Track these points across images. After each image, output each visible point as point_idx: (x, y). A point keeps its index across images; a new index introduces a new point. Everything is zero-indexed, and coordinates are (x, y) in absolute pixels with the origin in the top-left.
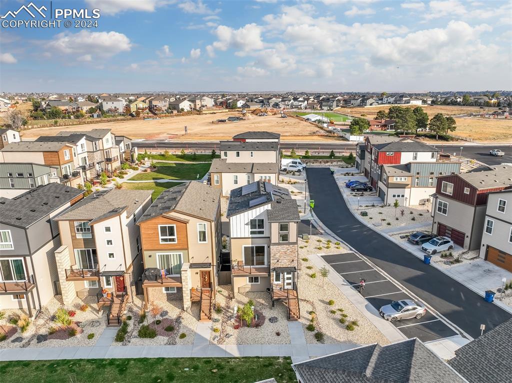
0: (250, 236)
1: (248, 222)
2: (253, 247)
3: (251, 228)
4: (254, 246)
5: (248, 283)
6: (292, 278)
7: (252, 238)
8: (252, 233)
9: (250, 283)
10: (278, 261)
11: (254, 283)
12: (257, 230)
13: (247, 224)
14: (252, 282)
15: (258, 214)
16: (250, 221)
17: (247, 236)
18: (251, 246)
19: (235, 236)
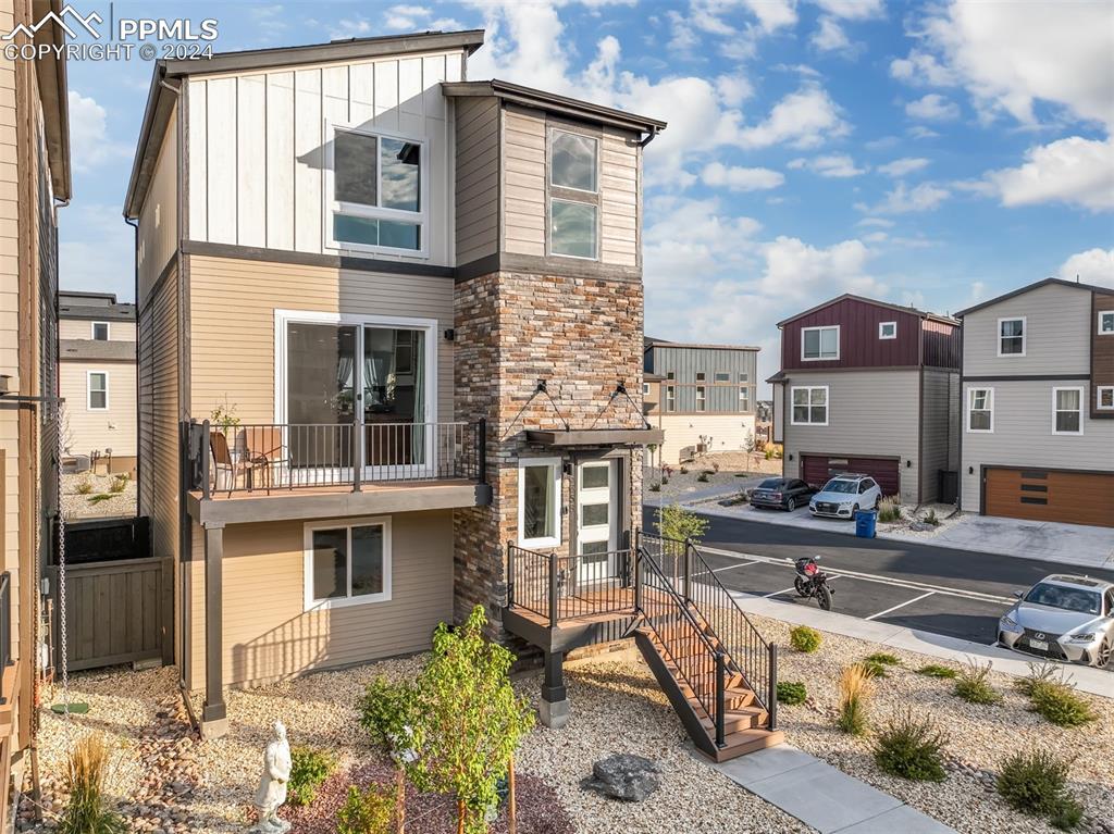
0: (334, 248)
1: (323, 148)
2: (352, 330)
3: (340, 197)
4: (360, 320)
5: (310, 602)
6: (611, 514)
7: (347, 263)
8: (346, 228)
9: (326, 605)
10: (541, 388)
11: (350, 600)
12: (378, 212)
13: (311, 160)
14: (340, 591)
15: (387, 101)
16: (330, 136)
17: (309, 245)
18: (333, 318)
19: (222, 235)
